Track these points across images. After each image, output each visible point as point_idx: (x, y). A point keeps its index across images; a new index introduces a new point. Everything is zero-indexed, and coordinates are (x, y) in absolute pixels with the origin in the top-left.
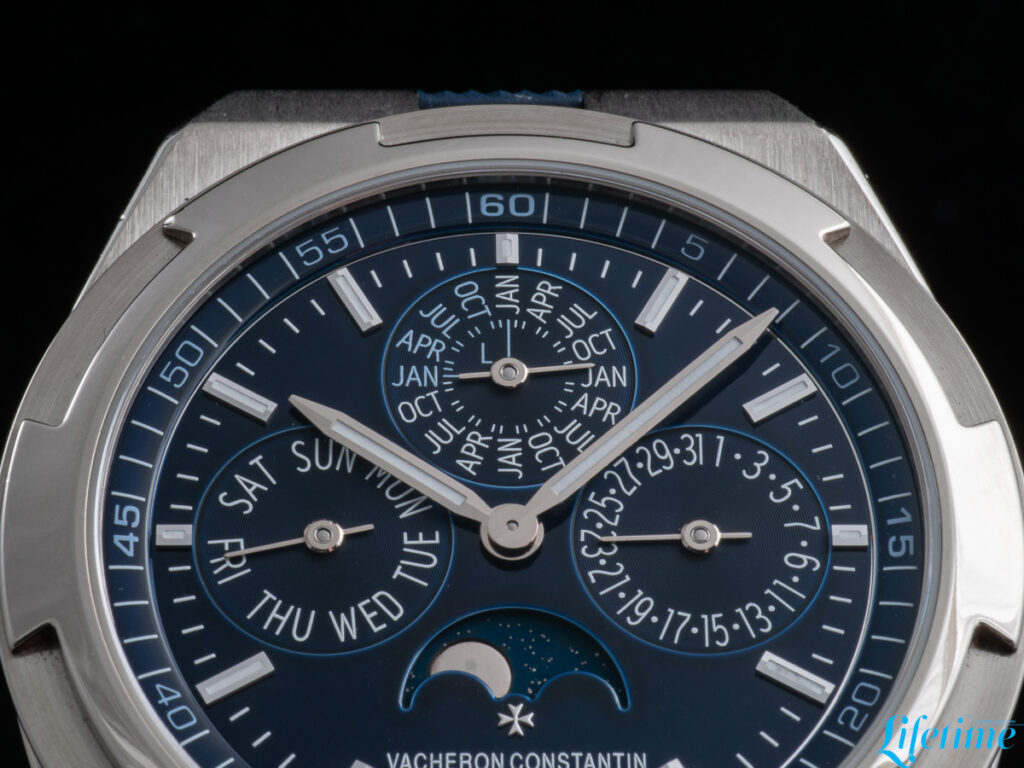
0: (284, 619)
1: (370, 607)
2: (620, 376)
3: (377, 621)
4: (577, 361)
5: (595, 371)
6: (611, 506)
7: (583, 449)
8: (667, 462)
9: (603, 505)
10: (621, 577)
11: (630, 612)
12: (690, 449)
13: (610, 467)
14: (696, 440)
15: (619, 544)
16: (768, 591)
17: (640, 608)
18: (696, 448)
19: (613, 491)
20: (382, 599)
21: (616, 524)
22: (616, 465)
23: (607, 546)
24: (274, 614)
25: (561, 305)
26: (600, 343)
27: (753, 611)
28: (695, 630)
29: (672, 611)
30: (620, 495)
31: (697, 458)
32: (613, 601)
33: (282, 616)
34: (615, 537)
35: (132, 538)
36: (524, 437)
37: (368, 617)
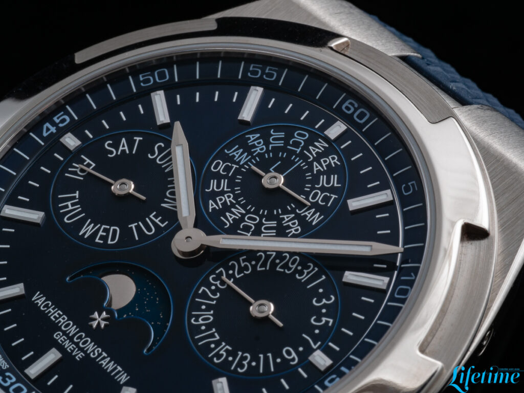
0: (70, 208)
1: (105, 230)
2: (315, 218)
3: (102, 238)
4: (307, 199)
5: (310, 208)
6: (246, 268)
7: (264, 236)
8: (289, 269)
9: (243, 265)
10: (212, 300)
11: (197, 317)
12: (306, 271)
13: (265, 252)
14: (313, 269)
15: (229, 286)
16: (261, 356)
17: (203, 318)
18: (308, 273)
19: (253, 263)
20: (115, 231)
21: (238, 277)
22: (268, 253)
23: (223, 283)
24: (69, 203)
25: (330, 171)
26: (326, 199)
27: (246, 358)
28: (213, 346)
29: (214, 330)
30: (254, 267)
31: (304, 278)
32: (197, 307)
33: (71, 206)
34: (230, 282)
35: (53, 130)
36: (248, 212)
37: (101, 233)
